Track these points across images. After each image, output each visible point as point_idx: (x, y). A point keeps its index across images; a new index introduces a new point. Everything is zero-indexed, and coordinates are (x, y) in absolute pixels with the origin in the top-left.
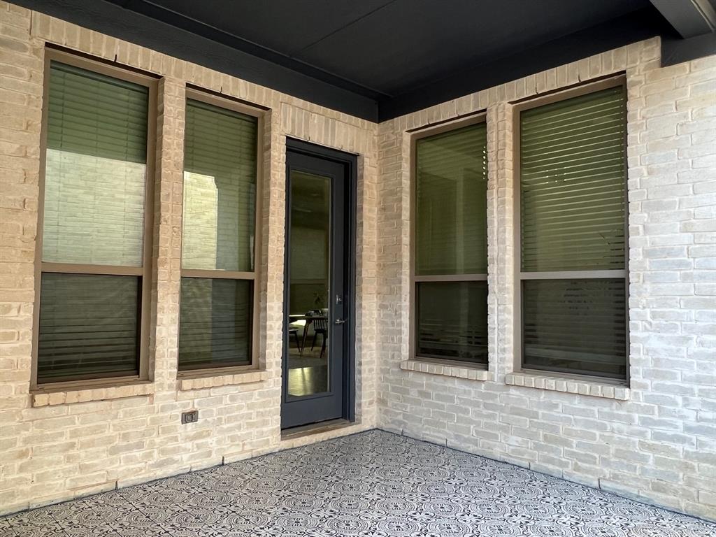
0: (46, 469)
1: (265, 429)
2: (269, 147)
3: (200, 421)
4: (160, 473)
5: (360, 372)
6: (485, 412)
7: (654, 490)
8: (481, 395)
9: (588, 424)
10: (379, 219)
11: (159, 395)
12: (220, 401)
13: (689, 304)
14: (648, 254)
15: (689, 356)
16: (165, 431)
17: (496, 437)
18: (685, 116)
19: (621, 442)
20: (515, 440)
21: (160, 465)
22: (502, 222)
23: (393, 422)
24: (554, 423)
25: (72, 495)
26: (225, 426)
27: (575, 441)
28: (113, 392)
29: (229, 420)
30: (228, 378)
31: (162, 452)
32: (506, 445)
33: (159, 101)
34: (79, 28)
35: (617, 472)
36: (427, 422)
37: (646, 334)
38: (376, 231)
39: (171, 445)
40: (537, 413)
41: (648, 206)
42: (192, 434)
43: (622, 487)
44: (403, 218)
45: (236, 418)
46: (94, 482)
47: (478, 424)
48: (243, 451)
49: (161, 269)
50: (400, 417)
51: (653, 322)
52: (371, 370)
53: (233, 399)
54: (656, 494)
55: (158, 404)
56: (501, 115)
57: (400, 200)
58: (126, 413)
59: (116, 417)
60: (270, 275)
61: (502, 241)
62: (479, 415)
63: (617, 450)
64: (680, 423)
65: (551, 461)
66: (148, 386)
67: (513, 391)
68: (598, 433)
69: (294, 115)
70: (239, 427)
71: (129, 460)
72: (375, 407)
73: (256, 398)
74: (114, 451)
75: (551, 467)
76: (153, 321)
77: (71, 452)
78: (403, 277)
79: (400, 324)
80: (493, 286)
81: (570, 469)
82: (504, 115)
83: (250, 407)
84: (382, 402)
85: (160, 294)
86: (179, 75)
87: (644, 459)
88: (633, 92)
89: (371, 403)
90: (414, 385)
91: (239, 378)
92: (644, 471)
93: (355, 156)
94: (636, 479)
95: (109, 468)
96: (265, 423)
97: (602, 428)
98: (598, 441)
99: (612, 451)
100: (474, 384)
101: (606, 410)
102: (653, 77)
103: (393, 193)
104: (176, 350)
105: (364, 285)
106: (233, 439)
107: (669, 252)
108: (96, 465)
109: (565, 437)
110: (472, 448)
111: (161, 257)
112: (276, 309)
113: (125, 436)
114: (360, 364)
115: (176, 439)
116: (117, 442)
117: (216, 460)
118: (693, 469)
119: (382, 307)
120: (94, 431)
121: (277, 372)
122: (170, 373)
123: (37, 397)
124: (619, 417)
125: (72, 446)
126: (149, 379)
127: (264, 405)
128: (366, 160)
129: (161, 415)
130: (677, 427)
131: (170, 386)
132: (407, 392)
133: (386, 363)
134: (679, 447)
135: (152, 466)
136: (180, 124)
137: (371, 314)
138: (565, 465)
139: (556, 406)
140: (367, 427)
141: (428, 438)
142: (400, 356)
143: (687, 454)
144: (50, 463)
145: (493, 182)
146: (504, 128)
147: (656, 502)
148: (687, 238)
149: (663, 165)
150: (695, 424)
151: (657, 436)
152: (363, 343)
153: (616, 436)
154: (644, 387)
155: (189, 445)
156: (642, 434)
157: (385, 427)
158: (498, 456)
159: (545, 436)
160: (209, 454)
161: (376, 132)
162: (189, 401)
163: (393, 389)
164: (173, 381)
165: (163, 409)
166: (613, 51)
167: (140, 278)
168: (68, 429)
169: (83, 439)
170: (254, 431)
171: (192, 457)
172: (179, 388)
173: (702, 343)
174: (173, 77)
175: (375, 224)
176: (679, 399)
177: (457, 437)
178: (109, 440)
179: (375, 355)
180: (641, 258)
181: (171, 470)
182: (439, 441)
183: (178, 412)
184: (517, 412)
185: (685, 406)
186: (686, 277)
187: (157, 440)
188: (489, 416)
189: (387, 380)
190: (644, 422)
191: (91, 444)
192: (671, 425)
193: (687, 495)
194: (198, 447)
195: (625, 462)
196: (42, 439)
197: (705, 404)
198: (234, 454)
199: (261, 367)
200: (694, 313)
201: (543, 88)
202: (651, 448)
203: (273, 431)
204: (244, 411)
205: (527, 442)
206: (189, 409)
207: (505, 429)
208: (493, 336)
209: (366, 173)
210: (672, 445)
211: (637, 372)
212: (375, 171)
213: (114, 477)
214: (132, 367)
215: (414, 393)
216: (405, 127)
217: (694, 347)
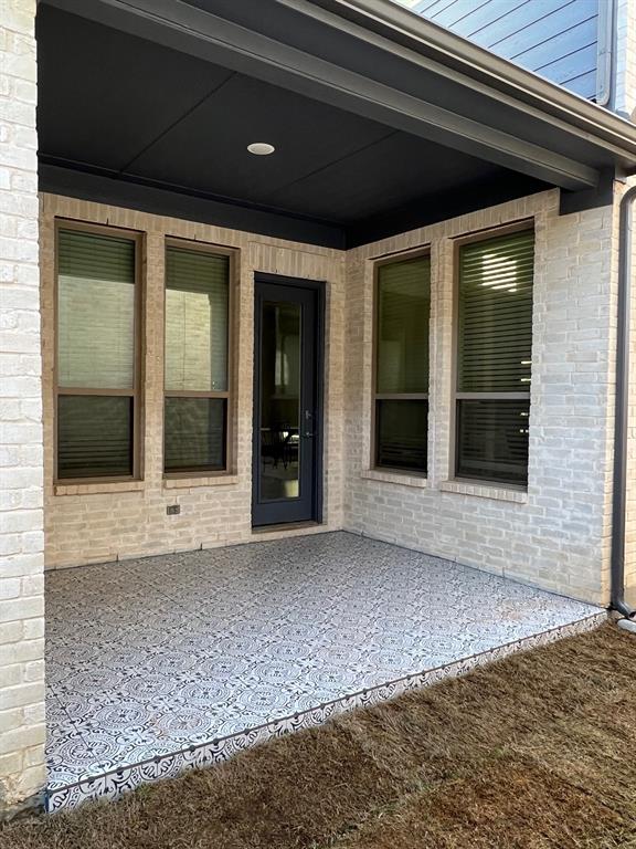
0: (66, 542)
1: (238, 524)
2: (239, 283)
3: (181, 514)
4: (150, 552)
5: (326, 480)
6: (424, 514)
7: (541, 576)
8: (422, 500)
9: (498, 523)
10: (346, 340)
11: (147, 491)
12: (198, 499)
13: (570, 423)
14: (544, 379)
15: (569, 466)
16: (154, 519)
17: (431, 536)
18: (574, 261)
19: (520, 538)
20: (445, 538)
21: (150, 546)
22: (440, 347)
23: (356, 524)
24: (473, 523)
25: (85, 562)
26: (203, 519)
27: (488, 538)
28: (112, 487)
29: (205, 515)
30: (205, 481)
31: (152, 536)
32: (439, 543)
33: (143, 251)
34: (78, 201)
35: (515, 562)
36: (381, 524)
37: (540, 448)
38: (342, 352)
39: (159, 531)
40: (461, 515)
41: (545, 338)
42: (174, 523)
43: (519, 575)
44: (365, 340)
45: (212, 513)
46: (101, 554)
47: (419, 525)
48: (218, 541)
49: (147, 391)
50: (361, 520)
51: (546, 438)
52: (337, 478)
53: (209, 497)
54: (542, 579)
55: (147, 498)
56: (441, 250)
57: (363, 323)
58: (122, 504)
59: (115, 506)
60: (240, 393)
61: (440, 365)
62: (420, 517)
63: (517, 545)
64: (560, 521)
65: (470, 555)
66: (140, 483)
67: (445, 496)
68: (504, 531)
69: (261, 252)
70: (215, 521)
71: (128, 540)
72: (341, 511)
73: (229, 499)
74: (115, 532)
75: (470, 559)
76: (142, 432)
77: (83, 531)
78: (364, 395)
79: (362, 437)
80: (432, 405)
81: (483, 562)
82: (444, 250)
83: (224, 505)
84: (347, 507)
85: (147, 411)
86: (158, 229)
87: (534, 551)
88: (539, 236)
89: (337, 508)
90: (371, 491)
91: (213, 480)
92: (534, 561)
93: (323, 283)
94: (528, 568)
95: (112, 545)
96: (237, 519)
97: (507, 527)
98: (504, 537)
99: (513, 546)
100: (417, 490)
101: (510, 511)
102: (553, 224)
103: (357, 317)
104: (161, 456)
105: (330, 402)
106: (209, 530)
107: (559, 379)
108: (101, 541)
109: (481, 535)
110: (413, 546)
111: (148, 381)
112: (246, 423)
113: (123, 522)
114: (327, 473)
115: (163, 527)
116: (117, 526)
117: (195, 545)
118: (566, 558)
119: (348, 422)
120: (99, 515)
121: (247, 477)
122: (157, 475)
123: (58, 488)
124: (519, 517)
125: (84, 526)
126: (141, 479)
127: (236, 504)
128: (333, 286)
129: (150, 507)
130: (557, 525)
131: (157, 485)
132: (366, 498)
133: (350, 472)
134: (558, 541)
135: (144, 546)
136: (161, 271)
137: (337, 428)
138: (480, 558)
139: (475, 509)
140: (333, 529)
141: (381, 538)
142: (360, 466)
143: (564, 547)
144: (69, 537)
145: (434, 311)
146: (444, 263)
147: (542, 586)
148: (570, 367)
149: (557, 302)
150: (570, 522)
151: (545, 533)
152: (329, 454)
153: (516, 533)
154: (536, 492)
155: (173, 532)
156: (534, 531)
157: (349, 529)
158: (433, 552)
159: (467, 534)
160: (189, 541)
161: (343, 259)
162: (174, 497)
163: (356, 495)
164: (159, 480)
165: (152, 502)
166: (525, 198)
167: (132, 398)
168: (81, 513)
169: (92, 521)
170: (228, 525)
171: (175, 542)
172: (164, 486)
173: (577, 456)
174: (153, 231)
175: (342, 345)
176: (561, 503)
177: (403, 536)
178: (111, 524)
179: (341, 465)
180: (539, 382)
181: (159, 551)
182: (389, 541)
183: (164, 505)
184: (447, 514)
185: (564, 507)
186: (569, 400)
187: (148, 526)
188: (426, 518)
189: (351, 487)
190: (537, 521)
191: (98, 525)
192: (553, 523)
193: (562, 580)
194: (181, 534)
195: (521, 554)
196: (62, 519)
197: (577, 505)
198: (210, 542)
199: (233, 472)
200: (573, 431)
201: (473, 227)
202: (540, 542)
203: (244, 526)
204: (219, 508)
205: (453, 540)
206: (173, 504)
207: (438, 529)
208: (431, 449)
209: (333, 298)
210: (554, 540)
211: (533, 480)
212: (343, 296)
213: (115, 552)
214: (128, 469)
215: (371, 499)
216: (368, 256)
217: (572, 459)
